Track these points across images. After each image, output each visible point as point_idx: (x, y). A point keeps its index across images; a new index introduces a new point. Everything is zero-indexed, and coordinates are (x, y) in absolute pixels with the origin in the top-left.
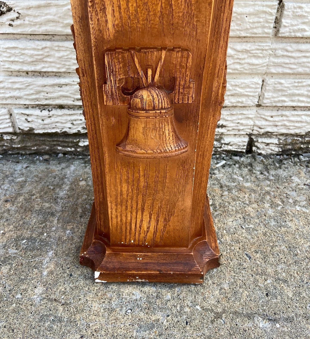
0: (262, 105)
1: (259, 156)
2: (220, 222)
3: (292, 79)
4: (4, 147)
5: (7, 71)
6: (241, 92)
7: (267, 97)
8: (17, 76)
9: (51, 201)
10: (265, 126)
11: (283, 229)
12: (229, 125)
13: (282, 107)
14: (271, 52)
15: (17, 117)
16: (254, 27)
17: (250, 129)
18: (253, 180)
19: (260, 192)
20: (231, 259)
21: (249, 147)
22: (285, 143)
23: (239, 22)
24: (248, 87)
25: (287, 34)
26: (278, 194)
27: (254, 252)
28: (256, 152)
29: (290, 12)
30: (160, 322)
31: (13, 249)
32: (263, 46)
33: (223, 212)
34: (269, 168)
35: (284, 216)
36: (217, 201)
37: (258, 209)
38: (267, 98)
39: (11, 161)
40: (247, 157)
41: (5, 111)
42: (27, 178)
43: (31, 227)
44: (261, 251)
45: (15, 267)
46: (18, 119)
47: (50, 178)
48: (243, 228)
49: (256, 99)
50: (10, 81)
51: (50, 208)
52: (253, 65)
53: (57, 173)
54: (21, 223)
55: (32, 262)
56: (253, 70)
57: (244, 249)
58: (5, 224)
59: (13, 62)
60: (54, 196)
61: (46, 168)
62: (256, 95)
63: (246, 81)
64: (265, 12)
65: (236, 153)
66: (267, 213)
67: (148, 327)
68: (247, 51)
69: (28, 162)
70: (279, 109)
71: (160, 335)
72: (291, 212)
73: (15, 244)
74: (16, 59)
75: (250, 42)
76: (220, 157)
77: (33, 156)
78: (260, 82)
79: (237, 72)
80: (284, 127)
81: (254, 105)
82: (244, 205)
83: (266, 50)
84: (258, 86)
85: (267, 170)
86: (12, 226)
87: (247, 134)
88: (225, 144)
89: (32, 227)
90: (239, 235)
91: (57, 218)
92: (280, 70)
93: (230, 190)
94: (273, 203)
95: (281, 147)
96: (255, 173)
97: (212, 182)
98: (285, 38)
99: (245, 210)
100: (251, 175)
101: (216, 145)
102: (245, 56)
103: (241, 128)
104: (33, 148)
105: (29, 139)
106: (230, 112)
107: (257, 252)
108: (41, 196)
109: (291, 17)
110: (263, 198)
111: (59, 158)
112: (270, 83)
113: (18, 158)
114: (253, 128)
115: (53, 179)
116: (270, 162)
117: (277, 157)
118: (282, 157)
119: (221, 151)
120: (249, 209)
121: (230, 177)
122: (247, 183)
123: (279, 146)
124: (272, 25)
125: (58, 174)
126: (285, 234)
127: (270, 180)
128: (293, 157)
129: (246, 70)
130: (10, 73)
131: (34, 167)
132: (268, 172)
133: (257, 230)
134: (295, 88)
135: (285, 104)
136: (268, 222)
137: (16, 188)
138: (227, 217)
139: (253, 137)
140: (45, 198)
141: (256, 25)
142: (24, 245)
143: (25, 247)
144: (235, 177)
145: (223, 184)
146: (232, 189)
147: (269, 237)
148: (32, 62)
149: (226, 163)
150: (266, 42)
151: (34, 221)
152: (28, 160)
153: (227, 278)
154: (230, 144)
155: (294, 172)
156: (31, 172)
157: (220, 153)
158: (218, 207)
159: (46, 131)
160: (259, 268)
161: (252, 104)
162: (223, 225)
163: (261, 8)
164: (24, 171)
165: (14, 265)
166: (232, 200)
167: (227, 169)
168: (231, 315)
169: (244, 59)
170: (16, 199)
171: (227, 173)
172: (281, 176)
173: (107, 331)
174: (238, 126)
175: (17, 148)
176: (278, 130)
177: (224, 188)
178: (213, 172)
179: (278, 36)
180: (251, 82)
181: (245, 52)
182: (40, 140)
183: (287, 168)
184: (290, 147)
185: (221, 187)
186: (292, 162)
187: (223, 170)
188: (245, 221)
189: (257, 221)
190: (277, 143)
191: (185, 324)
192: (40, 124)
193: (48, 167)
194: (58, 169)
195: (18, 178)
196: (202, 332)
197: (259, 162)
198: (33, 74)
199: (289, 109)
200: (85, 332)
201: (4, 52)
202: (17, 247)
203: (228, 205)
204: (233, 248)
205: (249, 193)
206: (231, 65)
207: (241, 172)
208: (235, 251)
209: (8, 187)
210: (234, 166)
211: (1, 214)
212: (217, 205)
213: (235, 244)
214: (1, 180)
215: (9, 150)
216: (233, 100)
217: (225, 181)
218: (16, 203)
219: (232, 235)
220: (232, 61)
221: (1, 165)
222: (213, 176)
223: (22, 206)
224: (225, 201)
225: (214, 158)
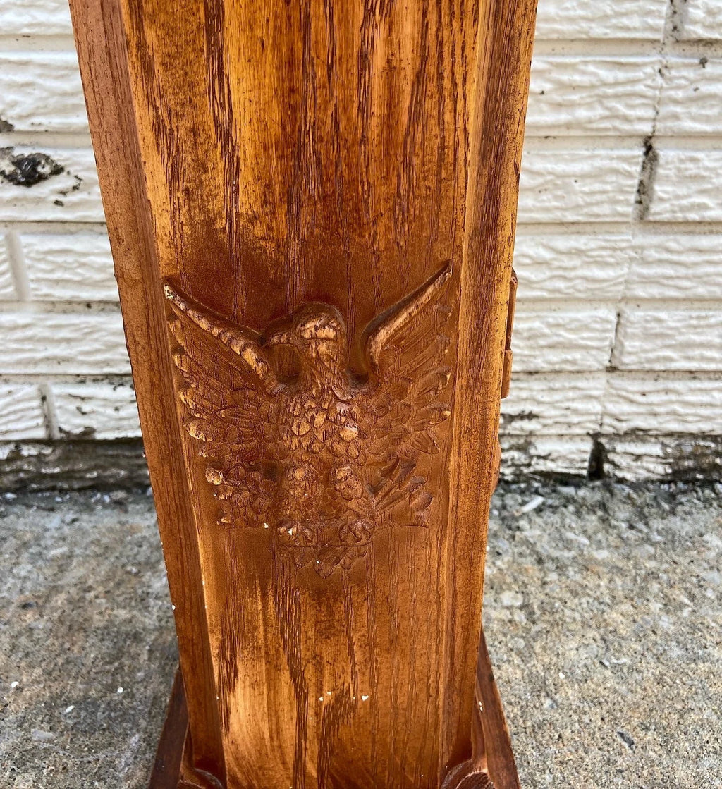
0: (621, 367)
1: (620, 486)
2: (549, 652)
3: (684, 310)
4: (22, 475)
5: (43, 302)
6: (571, 340)
7: (630, 349)
8: (65, 312)
9: (133, 603)
10: (628, 414)
11: (701, 665)
12: (546, 414)
13: (664, 371)
14: (633, 254)
15: (57, 404)
16: (594, 201)
17: (595, 422)
18: (612, 544)
19: (633, 572)
20: (585, 748)
21: (594, 464)
22: (678, 454)
23: (559, 193)
24: (586, 327)
25: (666, 217)
26: (677, 578)
27: (638, 729)
28: (611, 475)
29: (670, 169)
31: (42, 728)
32: (615, 241)
33: (552, 625)
34: (647, 514)
35: (700, 634)
36: (535, 598)
37: (636, 617)
38: (630, 353)
39: (35, 508)
40: (593, 488)
41: (30, 390)
42: (75, 549)
43: (84, 671)
44: (656, 725)
45: (47, 775)
46: (60, 407)
47: (130, 546)
48: (606, 667)
49: (604, 354)
50: (49, 323)
51: (130, 621)
52: (595, 280)
53: (145, 533)
54: (60, 661)
55: (89, 762)
56: (597, 292)
57: (615, 722)
58: (23, 664)
59: (57, 282)
60: (140, 592)
61: (120, 522)
62: (605, 347)
63: (580, 315)
64: (616, 172)
65: (565, 479)
66: (657, 625)
68: (579, 253)
69: (76, 508)
70: (658, 376)
72: (715, 622)
73: (46, 715)
74: (67, 276)
75: (584, 233)
76: (528, 488)
77: (89, 493)
78: (613, 318)
79: (558, 295)
80: (673, 417)
81: (601, 367)
82: (602, 607)
83: (622, 249)
84: (609, 326)
85: (644, 518)
86: (38, 671)
87: (588, 434)
88: (539, 457)
89: (89, 673)
90: (598, 685)
91: (147, 647)
92: (655, 291)
93: (561, 569)
94: (669, 601)
95: (670, 464)
96: (615, 527)
97: (516, 550)
98: (662, 223)
99: (605, 620)
100: (607, 532)
101: (519, 459)
102: (576, 262)
103: (575, 419)
104: (88, 476)
105: (80, 452)
106: (548, 384)
107: (647, 729)
108: (108, 592)
109: (675, 179)
110: (642, 588)
111: (148, 498)
112: (635, 321)
113: (52, 498)
114: (602, 419)
115: (136, 549)
116: (648, 499)
117: (662, 486)
118: (673, 486)
119: (531, 473)
120: (613, 616)
121: (557, 536)
122: (600, 551)
123: (664, 461)
124: (633, 198)
125: (147, 535)
126: (708, 678)
127: (654, 544)
128: (699, 486)
129: (579, 291)
130: (49, 307)
131: (90, 521)
132: (647, 524)
133: (639, 672)
134: (692, 331)
135: (673, 366)
136: (665, 650)
137: (48, 572)
138: (563, 639)
139: (603, 441)
140: (119, 596)
141: (598, 197)
142: (70, 718)
143: (71, 722)
144: (570, 535)
145: (544, 554)
146: (566, 566)
147: (671, 687)
148: (103, 281)
149: (544, 504)
150: (621, 233)
151: (92, 656)
152: (76, 503)
155: (706, 522)
156: (84, 533)
157: (528, 479)
158: (538, 613)
159: (122, 435)
160: (656, 768)
161: (596, 365)
162: (555, 659)
163: (607, 164)
164: (66, 530)
165: (45, 772)
166: (569, 594)
167: (549, 517)
169: (574, 268)
170: (47, 600)
171: (549, 526)
172: (678, 533)
174: (566, 416)
175: (53, 476)
176: (660, 423)
177: (546, 565)
178: (516, 524)
179: (646, 219)
180: (592, 317)
181: (575, 254)
182: (106, 456)
183: (690, 513)
184: (689, 463)
185: (540, 561)
186: (699, 499)
187: (538, 520)
188: (607, 649)
189: (637, 647)
190: (660, 453)
192: (111, 418)
193: (123, 518)
194: (147, 523)
195: (53, 547)
197: (621, 501)
198: (100, 308)
199: (680, 377)
201: (39, 260)
202: (53, 725)
203: (562, 607)
204: (586, 719)
205: (609, 576)
206: (544, 281)
207: (582, 524)
208: (592, 726)
209: (29, 572)
210: (564, 510)
211: (14, 640)
212: (535, 607)
213: (590, 708)
214: (12, 553)
215: (32, 480)
216: (555, 357)
217: (547, 547)
218: (47, 611)
219: (581, 684)
220: (548, 274)
221: (12, 517)
222: (518, 533)
223: (62, 619)
224: (554, 598)
225: (515, 491)
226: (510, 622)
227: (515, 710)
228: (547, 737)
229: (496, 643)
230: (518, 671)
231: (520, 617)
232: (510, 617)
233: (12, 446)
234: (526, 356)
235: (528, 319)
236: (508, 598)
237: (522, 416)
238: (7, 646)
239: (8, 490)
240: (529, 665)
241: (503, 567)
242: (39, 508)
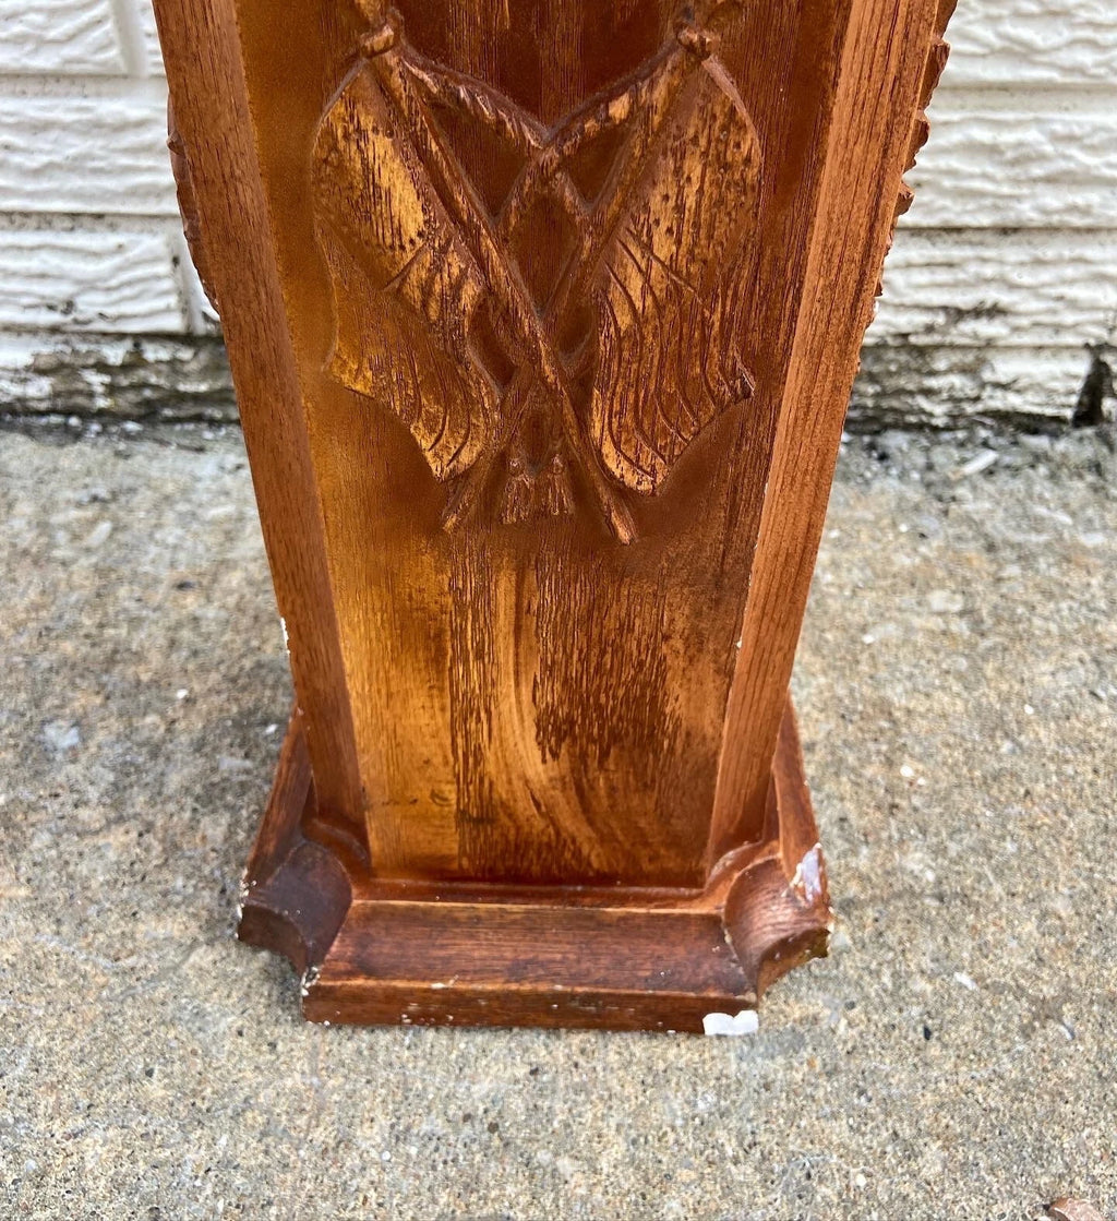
2: (1007, 676)
4: (148, 393)
6: (1088, 167)
12: (1022, 307)
17: (1102, 324)
18: (1111, 524)
20: (1067, 809)
21: (1086, 400)
28: (1113, 417)
30: (824, 1025)
31: (232, 755)
33: (1012, 639)
36: (984, 600)
39: (174, 446)
40: (1081, 439)
41: (154, 243)
42: (246, 507)
45: (249, 818)
48: (1100, 699)
54: (248, 663)
58: (191, 667)
63: (1111, 121)
65: (1032, 424)
67: (781, 1044)
69: (239, 449)
71: (829, 1075)
73: (236, 737)
76: (969, 439)
79: (1078, 79)
82: (1093, 615)
86: (214, 677)
87: (1087, 346)
88: (998, 385)
90: (1088, 724)
93: (1026, 558)
96: (1115, 499)
97: (951, 531)
99: (1098, 635)
100: (1103, 507)
101: (962, 390)
103: (1069, 318)
106: (1033, 251)
113: (199, 432)
114: (1115, 319)
119: (979, 414)
121: (1019, 511)
122: (1090, 535)
137: (210, 540)
138: (1031, 659)
139: (1110, 358)
142: (273, 741)
143: (275, 747)
144: (1041, 510)
145: (998, 539)
146: (1034, 556)
149: (996, 463)
152: (234, 441)
153: (1062, 878)
154: (1016, 386)
157: (972, 424)
158: (989, 622)
162: (1017, 687)
164: (227, 481)
165: (244, 813)
166: (1039, 596)
167: (1006, 483)
168: (1095, 1008)
169: (1114, 26)
170: (215, 580)
171: (1006, 496)
173: (626, 1054)
174: (1054, 312)
175: (197, 398)
177: (1001, 554)
178: (950, 493)
185: (991, 548)
187: (988, 487)
188: (1103, 675)
191: (922, 1036)
195: (211, 504)
196: (991, 1067)
200: (543, 1052)
202: (248, 748)
203: (1027, 615)
204: (1069, 770)
205: (1107, 570)
206: (1057, 49)
207: (1062, 493)
208: (1079, 779)
209: (182, 538)
210: (1031, 471)
211: (170, 634)
212: (984, 613)
213: (1075, 754)
214: (148, 512)
215: (164, 403)
216: (1053, 199)
217: (1002, 528)
218: (218, 594)
219: (1061, 722)
220: (1067, 34)
221: (140, 459)
222: (953, 506)
223: (242, 606)
224: (1014, 601)
225: (948, 443)
226: (944, 633)
227: (956, 754)
228: (1007, 793)
229: (923, 662)
230: (958, 702)
231: (961, 627)
232: (943, 626)
233: (128, 345)
234: (1002, 197)
235: (1019, 124)
236: (938, 599)
237: (978, 312)
238: (162, 641)
239: (127, 417)
240: (976, 694)
241: (931, 555)
242: (180, 447)
